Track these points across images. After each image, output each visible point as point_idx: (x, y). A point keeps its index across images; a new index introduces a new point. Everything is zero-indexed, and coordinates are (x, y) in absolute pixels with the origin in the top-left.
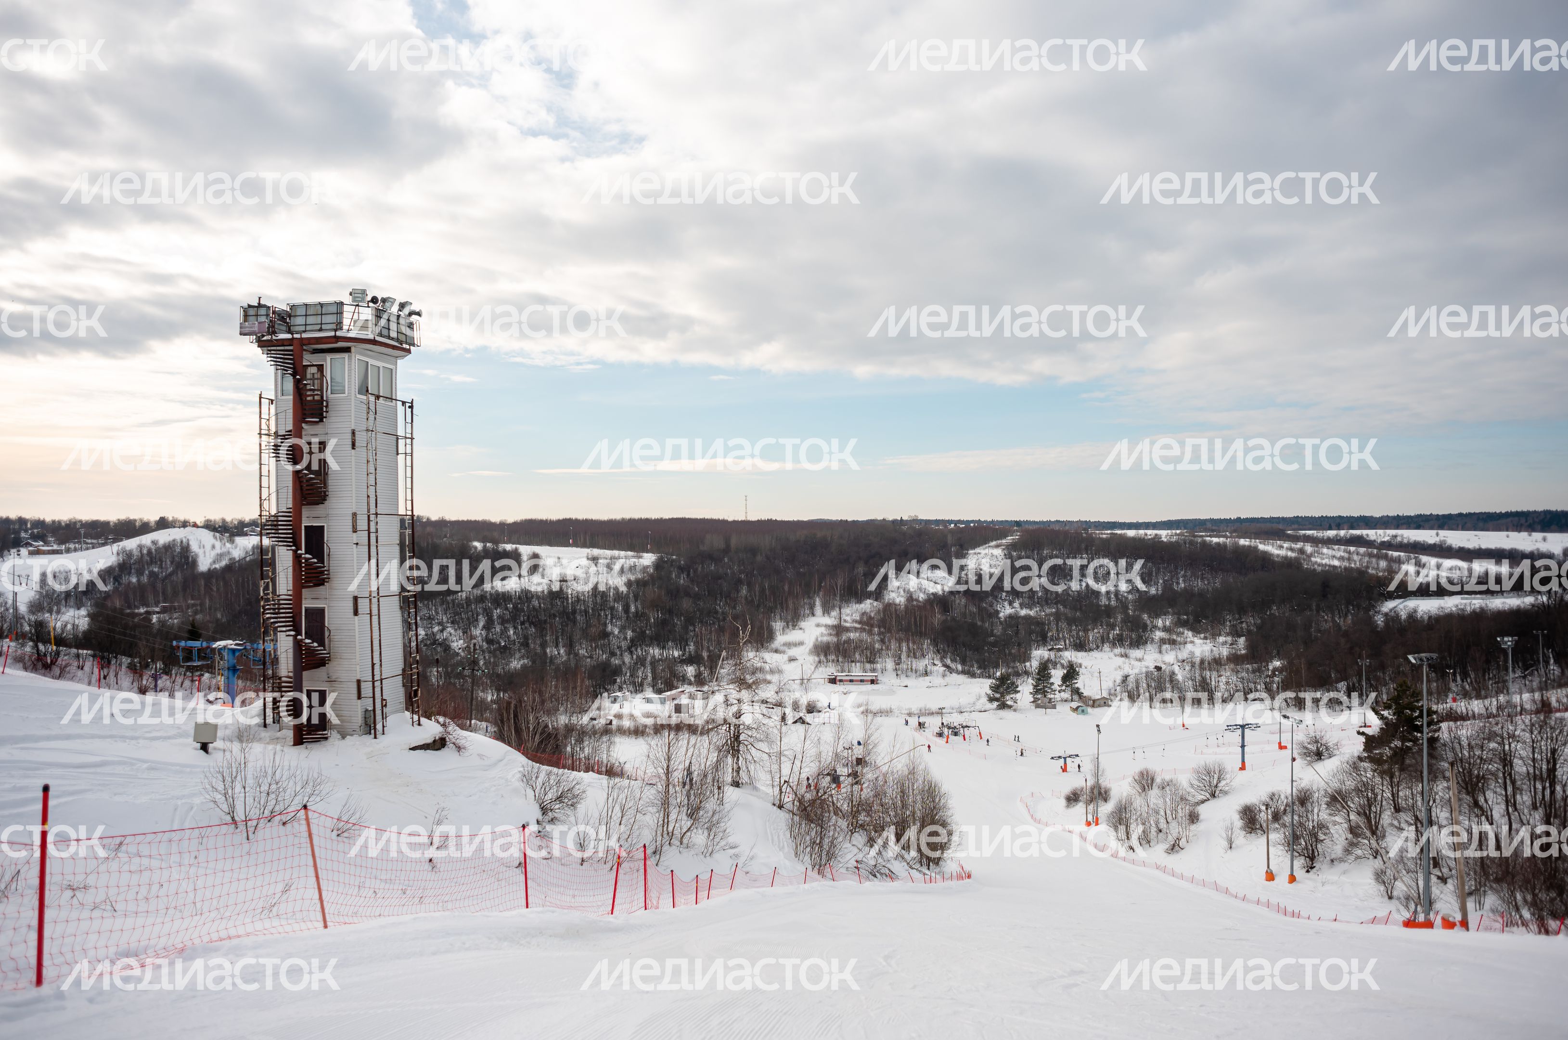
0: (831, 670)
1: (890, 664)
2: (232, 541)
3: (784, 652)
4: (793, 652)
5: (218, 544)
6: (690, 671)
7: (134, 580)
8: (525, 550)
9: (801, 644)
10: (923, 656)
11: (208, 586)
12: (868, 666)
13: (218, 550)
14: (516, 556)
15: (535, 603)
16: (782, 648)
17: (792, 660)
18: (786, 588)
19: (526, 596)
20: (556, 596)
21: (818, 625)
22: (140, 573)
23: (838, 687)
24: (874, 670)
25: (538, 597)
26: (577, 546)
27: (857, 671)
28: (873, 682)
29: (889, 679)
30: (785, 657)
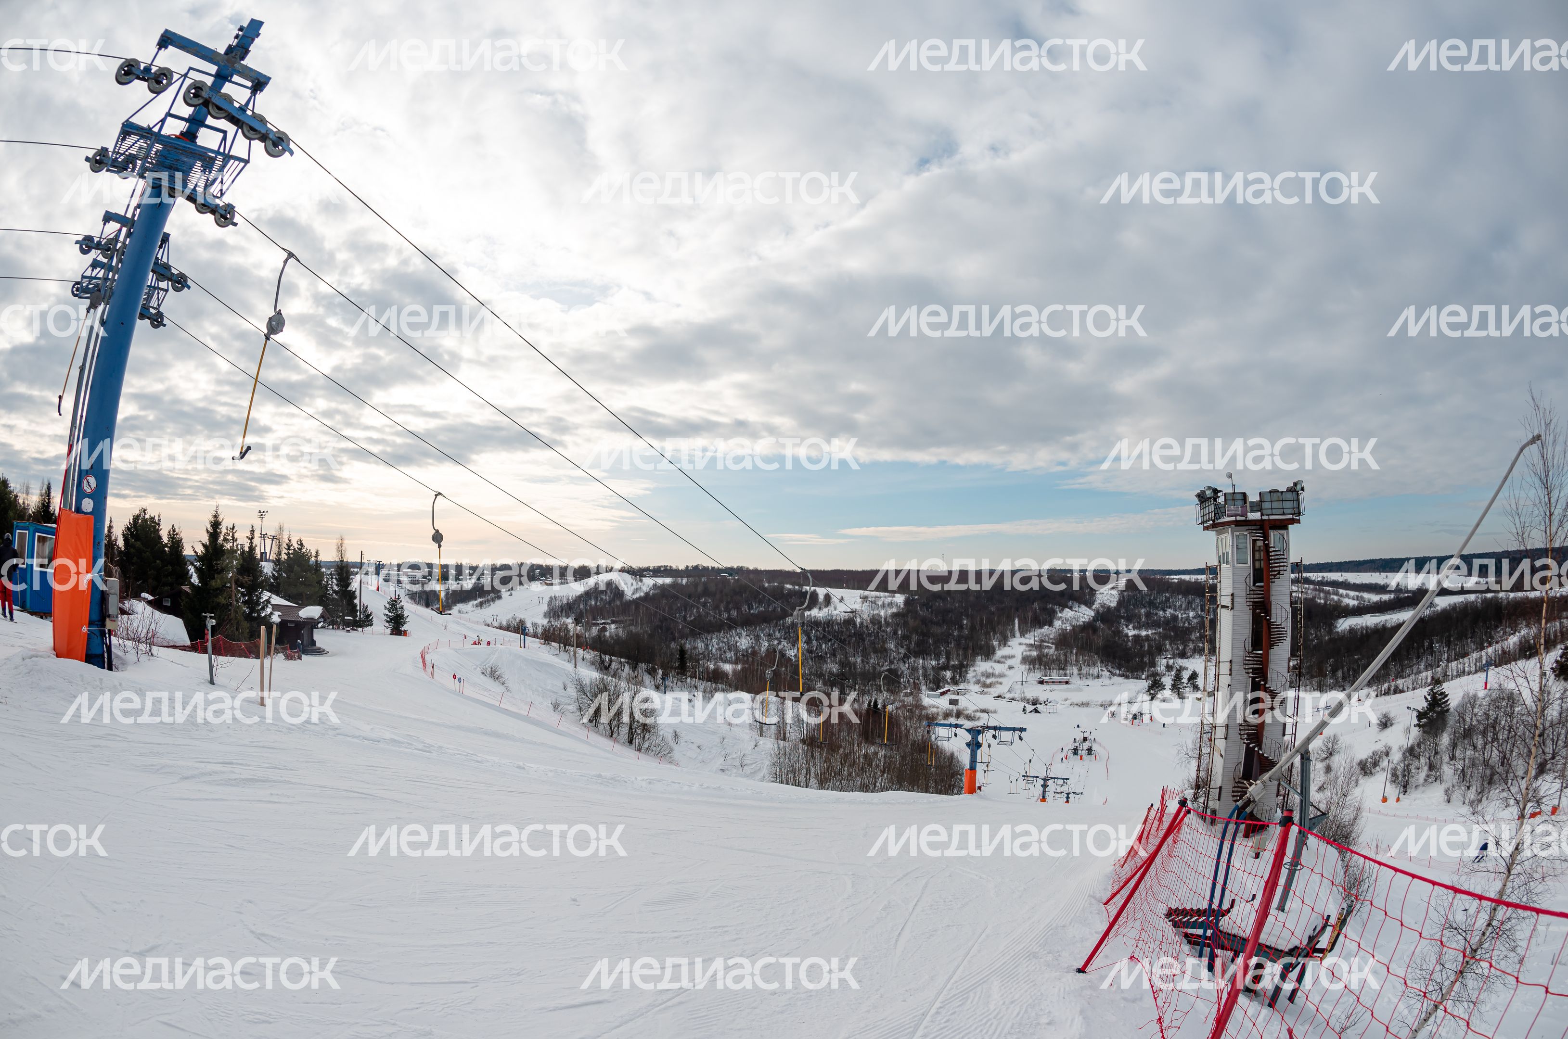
0: (1038, 675)
1: (1075, 671)
2: (641, 581)
3: (1004, 663)
4: (1009, 662)
5: (634, 583)
6: (948, 674)
7: (593, 603)
8: (821, 592)
9: (1012, 657)
10: (1094, 665)
11: (637, 608)
12: (1062, 672)
13: (635, 587)
14: (814, 595)
15: (836, 627)
16: (1003, 660)
17: (1010, 668)
18: (996, 619)
19: (829, 623)
20: (849, 622)
21: (1020, 644)
22: (596, 598)
23: (1045, 687)
24: (1065, 675)
25: (838, 624)
26: (849, 588)
27: (1055, 675)
28: (1067, 683)
29: (1076, 681)
30: (1006, 666)
